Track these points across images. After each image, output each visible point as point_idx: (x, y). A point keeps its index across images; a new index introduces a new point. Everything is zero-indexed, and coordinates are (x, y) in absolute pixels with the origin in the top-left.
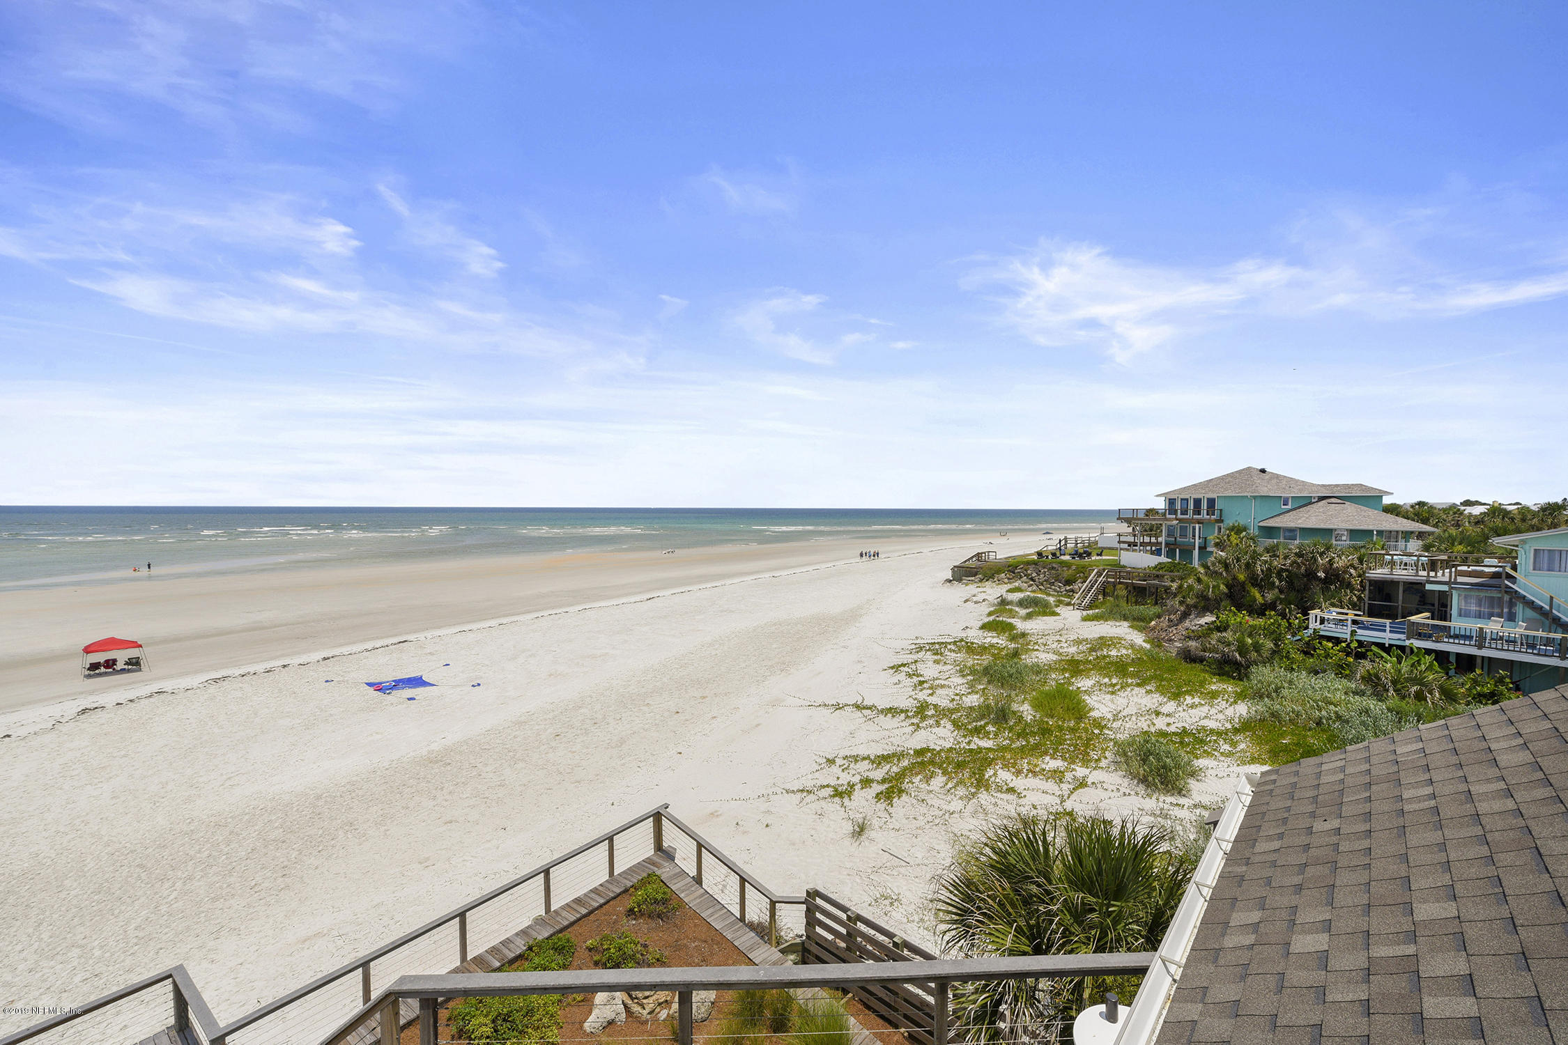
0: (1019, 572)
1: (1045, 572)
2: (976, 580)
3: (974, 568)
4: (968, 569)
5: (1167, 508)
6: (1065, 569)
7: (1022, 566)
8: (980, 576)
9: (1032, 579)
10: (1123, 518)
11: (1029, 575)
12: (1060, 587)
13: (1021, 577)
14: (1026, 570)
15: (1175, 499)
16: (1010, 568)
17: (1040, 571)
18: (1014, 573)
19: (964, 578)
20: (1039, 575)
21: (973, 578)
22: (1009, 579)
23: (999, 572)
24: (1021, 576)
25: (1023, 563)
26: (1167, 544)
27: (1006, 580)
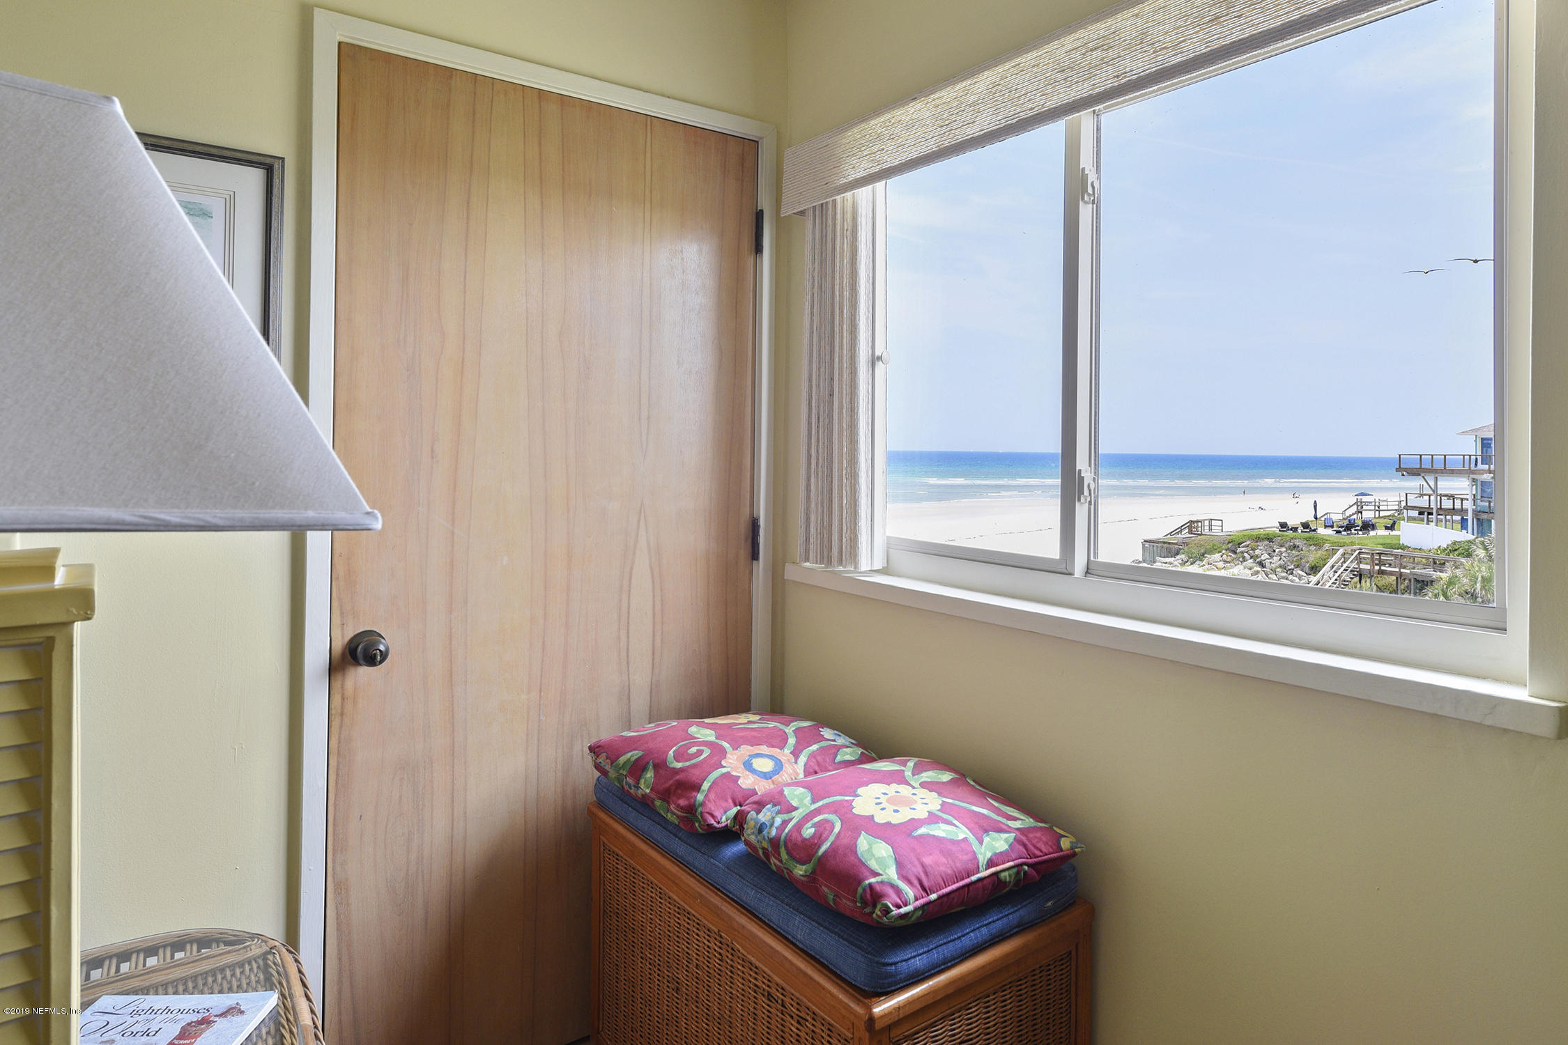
0: (1242, 552)
1: (1281, 553)
2: (1176, 563)
3: (1176, 544)
4: (1165, 546)
5: (1479, 453)
6: (1313, 548)
7: (1248, 543)
8: (1183, 556)
9: (1262, 564)
10: (1406, 470)
11: (1257, 556)
12: (1300, 577)
13: (1244, 560)
14: (1253, 549)
15: (1491, 439)
16: (1230, 545)
17: (1274, 551)
18: (1235, 553)
19: (1158, 559)
20: (1272, 557)
21: (1171, 560)
22: (1226, 562)
23: (1212, 551)
24: (1244, 557)
25: (1250, 538)
26: (1476, 513)
27: (1221, 564)
